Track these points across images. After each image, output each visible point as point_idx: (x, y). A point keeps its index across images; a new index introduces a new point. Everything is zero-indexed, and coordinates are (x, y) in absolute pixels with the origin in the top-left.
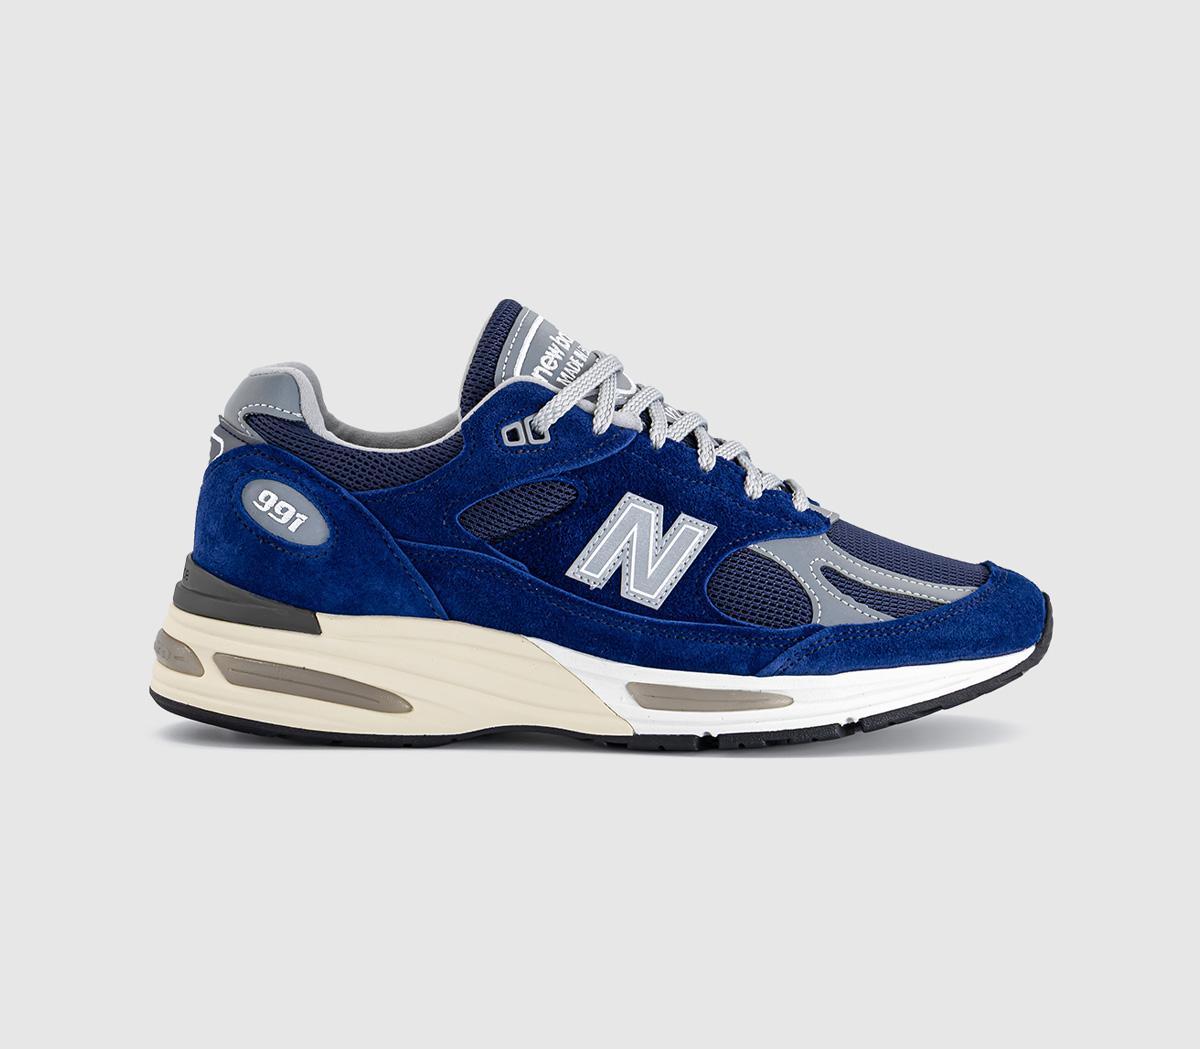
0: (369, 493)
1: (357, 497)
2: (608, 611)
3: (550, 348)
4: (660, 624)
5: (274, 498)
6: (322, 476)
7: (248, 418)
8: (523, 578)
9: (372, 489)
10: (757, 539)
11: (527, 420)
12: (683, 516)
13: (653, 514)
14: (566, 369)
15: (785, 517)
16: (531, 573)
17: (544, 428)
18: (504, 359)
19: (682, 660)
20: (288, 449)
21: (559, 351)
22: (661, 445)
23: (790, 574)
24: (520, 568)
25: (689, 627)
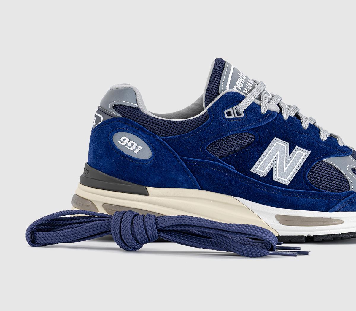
0: (169, 137)
1: (163, 139)
2: (268, 186)
3: (239, 78)
4: (289, 191)
5: (127, 140)
6: (148, 130)
7: (115, 107)
8: (233, 172)
9: (169, 136)
10: (326, 157)
11: (234, 107)
12: (297, 147)
13: (285, 147)
14: (246, 87)
15: (336, 148)
16: (236, 170)
17: (241, 111)
18: (222, 82)
19: (298, 206)
20: (132, 119)
21: (243, 79)
22: (287, 118)
23: (340, 171)
24: (232, 168)
25: (301, 192)
